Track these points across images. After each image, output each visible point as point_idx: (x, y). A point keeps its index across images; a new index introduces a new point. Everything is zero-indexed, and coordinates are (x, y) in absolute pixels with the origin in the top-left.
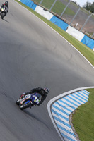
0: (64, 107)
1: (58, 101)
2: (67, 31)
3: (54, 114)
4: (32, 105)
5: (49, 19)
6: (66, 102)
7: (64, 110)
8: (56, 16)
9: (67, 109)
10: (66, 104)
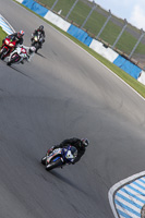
0: (134, 196)
1: (125, 187)
2: (139, 80)
3: (118, 207)
4: (64, 163)
5: (112, 60)
6: (137, 188)
7: (134, 200)
8: (123, 56)
9: (138, 199)
10: (137, 191)
